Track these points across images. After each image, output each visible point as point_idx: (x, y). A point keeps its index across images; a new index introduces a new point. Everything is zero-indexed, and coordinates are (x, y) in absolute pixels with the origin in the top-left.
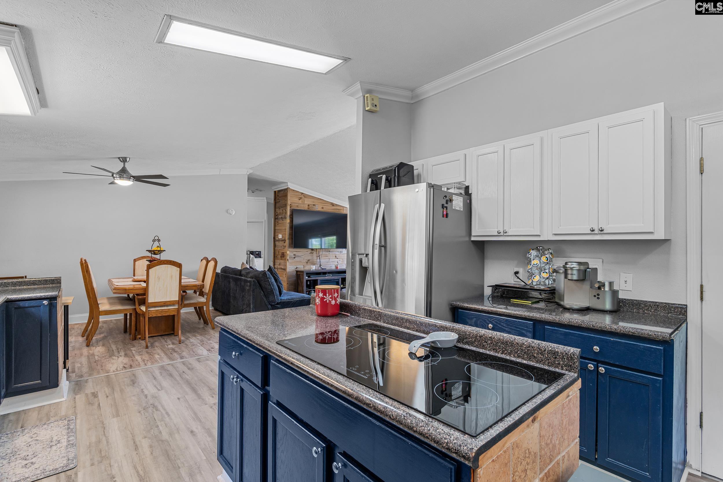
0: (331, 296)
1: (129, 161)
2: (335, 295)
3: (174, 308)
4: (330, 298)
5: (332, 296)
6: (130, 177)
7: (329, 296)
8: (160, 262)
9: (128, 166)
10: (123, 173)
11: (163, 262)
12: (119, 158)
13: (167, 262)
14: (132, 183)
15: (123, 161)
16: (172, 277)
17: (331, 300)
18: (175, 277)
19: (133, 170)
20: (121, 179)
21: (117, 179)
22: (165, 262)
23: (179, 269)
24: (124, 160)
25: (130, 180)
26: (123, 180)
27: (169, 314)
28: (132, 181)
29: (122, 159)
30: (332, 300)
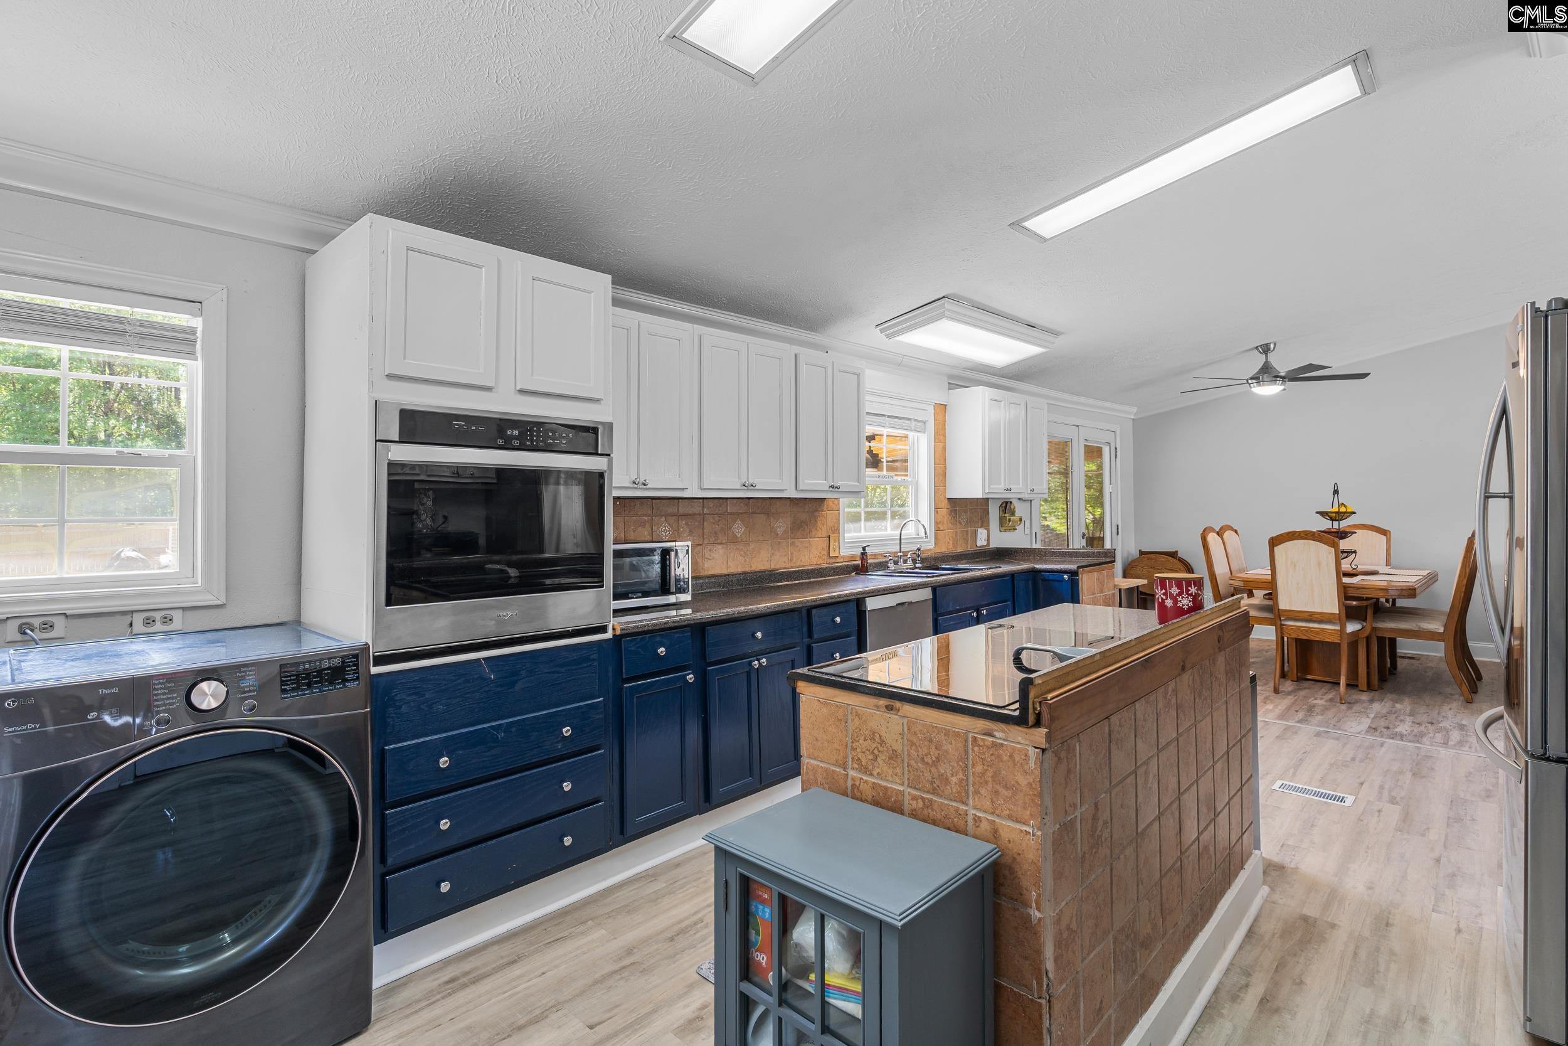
0: (1164, 591)
1: (1274, 350)
2: (1172, 590)
3: (1334, 630)
4: (1164, 594)
5: (1166, 591)
6: (1276, 377)
7: (1161, 590)
8: (1293, 535)
9: (1273, 358)
10: (1267, 373)
11: (1297, 534)
12: (1257, 348)
13: (1306, 535)
14: (1282, 387)
15: (1264, 351)
16: (1319, 564)
17: (1164, 597)
18: (1327, 565)
19: (1282, 363)
20: (1260, 386)
21: (1254, 387)
22: (1302, 535)
23: (1333, 549)
24: (1265, 349)
25: (1275, 384)
26: (1263, 385)
27: (1321, 639)
28: (1281, 385)
29: (1261, 348)
30: (1167, 599)
